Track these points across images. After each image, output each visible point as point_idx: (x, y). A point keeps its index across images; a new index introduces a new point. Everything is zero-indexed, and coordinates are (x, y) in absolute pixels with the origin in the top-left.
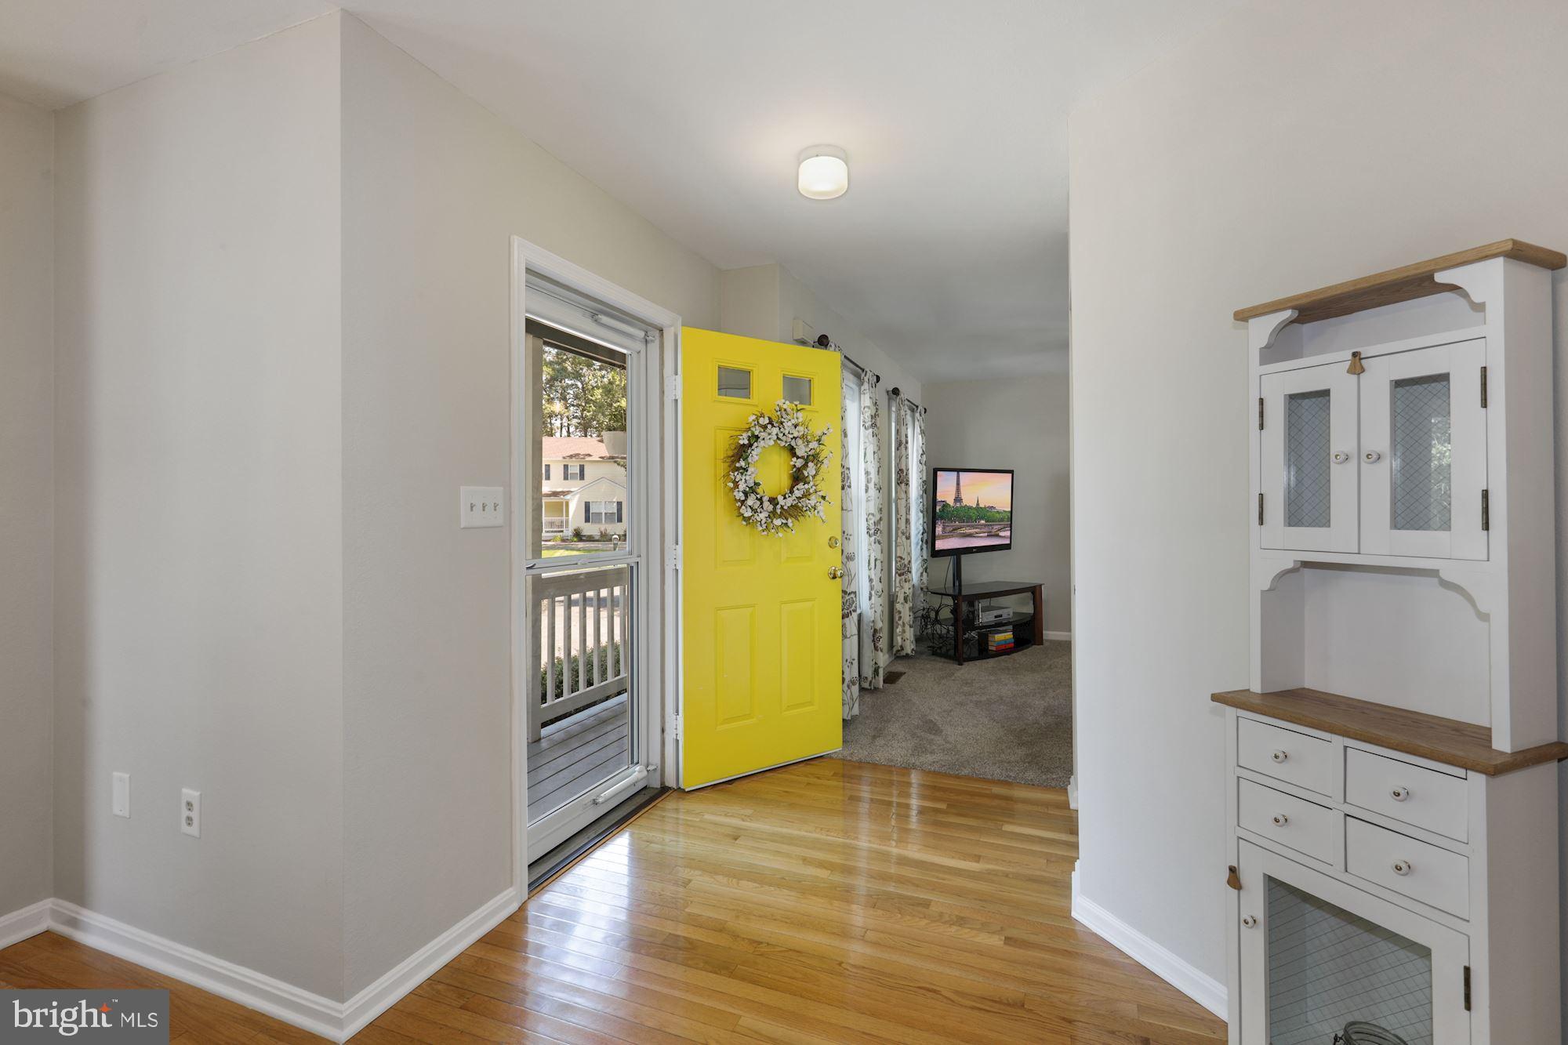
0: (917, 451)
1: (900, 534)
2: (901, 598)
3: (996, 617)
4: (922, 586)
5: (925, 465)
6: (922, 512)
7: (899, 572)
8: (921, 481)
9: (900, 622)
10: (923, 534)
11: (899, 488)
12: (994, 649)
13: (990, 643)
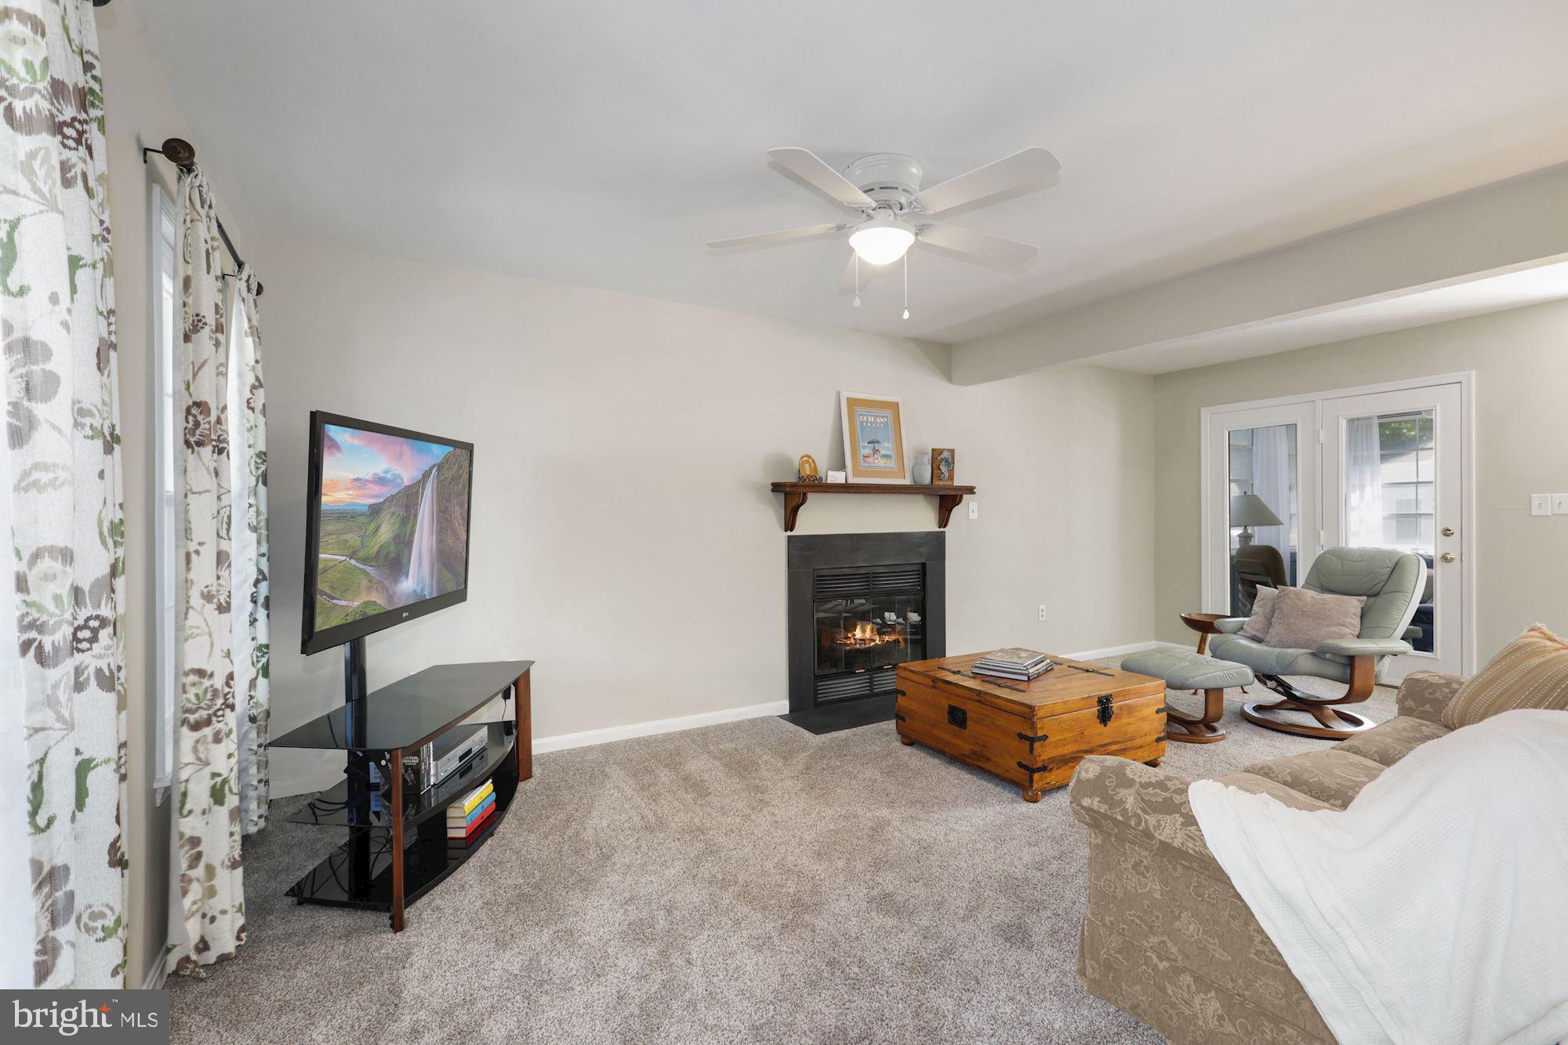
0: (240, 375)
1: (196, 600)
2: (199, 793)
3: (461, 759)
4: (254, 712)
5: (264, 412)
6: (254, 529)
7: (192, 718)
8: (252, 452)
9: (199, 872)
10: (256, 583)
11: (191, 458)
12: (462, 834)
13: (450, 823)
